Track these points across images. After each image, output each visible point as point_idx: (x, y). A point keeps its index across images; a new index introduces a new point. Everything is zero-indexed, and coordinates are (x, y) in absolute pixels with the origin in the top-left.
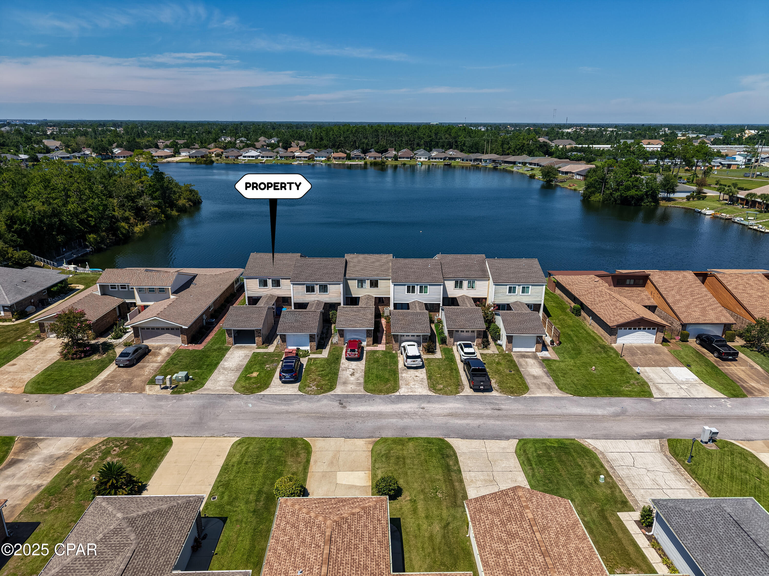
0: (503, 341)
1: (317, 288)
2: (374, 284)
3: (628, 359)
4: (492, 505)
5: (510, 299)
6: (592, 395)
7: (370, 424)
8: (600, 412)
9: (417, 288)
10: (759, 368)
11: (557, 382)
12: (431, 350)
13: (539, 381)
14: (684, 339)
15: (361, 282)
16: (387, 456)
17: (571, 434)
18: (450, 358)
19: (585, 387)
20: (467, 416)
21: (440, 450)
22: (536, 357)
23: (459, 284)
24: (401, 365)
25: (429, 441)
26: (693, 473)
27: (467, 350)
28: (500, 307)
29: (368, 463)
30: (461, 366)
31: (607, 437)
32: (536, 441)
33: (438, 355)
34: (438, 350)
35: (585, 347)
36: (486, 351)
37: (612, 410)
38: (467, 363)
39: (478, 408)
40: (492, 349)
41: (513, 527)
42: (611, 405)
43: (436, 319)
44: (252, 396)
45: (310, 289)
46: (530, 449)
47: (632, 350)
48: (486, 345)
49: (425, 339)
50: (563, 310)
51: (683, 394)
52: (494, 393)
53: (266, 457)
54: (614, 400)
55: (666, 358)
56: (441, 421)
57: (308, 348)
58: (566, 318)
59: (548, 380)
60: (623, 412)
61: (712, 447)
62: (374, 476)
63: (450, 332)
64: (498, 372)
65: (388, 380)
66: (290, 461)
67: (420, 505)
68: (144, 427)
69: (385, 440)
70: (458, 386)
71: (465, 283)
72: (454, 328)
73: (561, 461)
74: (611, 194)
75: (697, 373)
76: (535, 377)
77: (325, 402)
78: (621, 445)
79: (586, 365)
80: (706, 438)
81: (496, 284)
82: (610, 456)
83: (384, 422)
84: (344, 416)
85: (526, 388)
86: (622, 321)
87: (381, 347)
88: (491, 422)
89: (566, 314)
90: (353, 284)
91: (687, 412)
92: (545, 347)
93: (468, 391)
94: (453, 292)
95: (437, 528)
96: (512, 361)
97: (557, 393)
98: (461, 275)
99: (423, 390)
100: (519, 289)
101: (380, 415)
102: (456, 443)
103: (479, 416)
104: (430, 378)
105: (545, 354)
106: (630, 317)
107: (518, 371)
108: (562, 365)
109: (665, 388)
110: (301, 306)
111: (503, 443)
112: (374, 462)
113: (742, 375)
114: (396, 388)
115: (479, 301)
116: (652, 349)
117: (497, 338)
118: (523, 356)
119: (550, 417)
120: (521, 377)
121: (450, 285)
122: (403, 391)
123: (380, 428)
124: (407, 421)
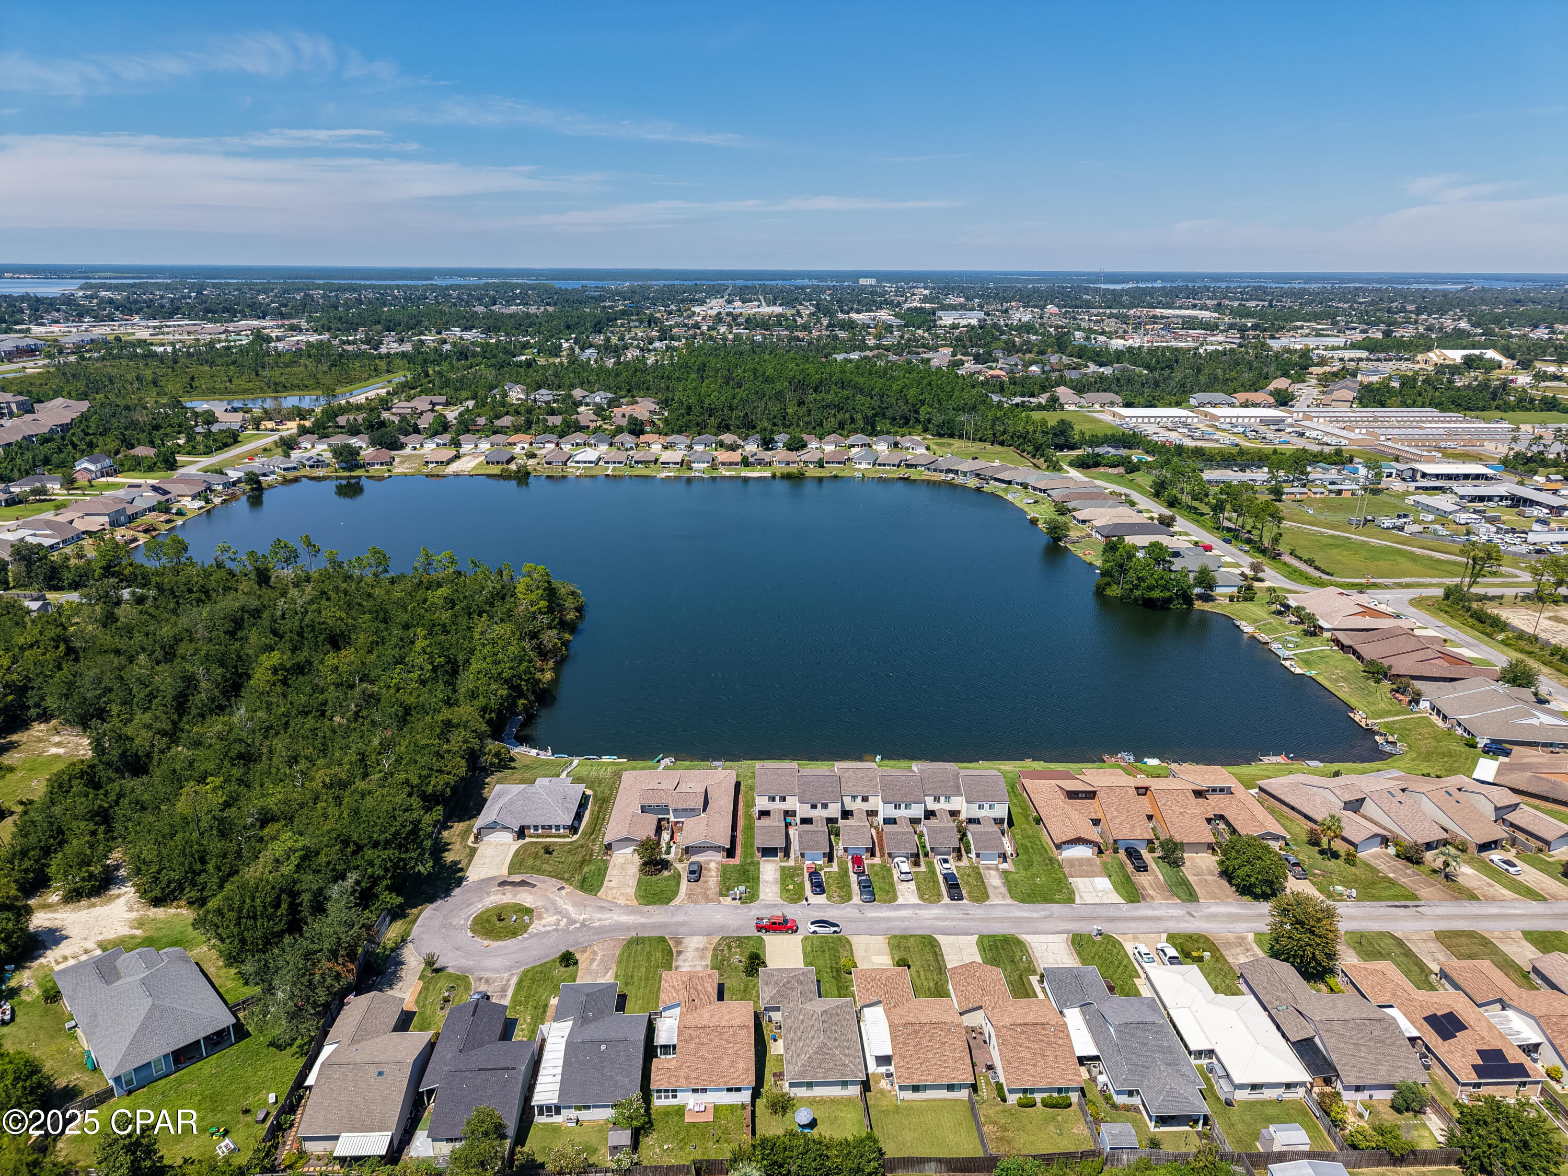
0: (973, 855)
1: (819, 806)
2: (865, 799)
3: (1066, 870)
4: (960, 971)
5: (979, 814)
6: (1033, 902)
7: (883, 926)
8: (1035, 915)
9: (903, 806)
10: (1161, 878)
11: (1010, 891)
12: (917, 864)
13: (997, 891)
14: (1116, 851)
15: (854, 798)
16: (899, 947)
17: (1013, 931)
18: (933, 872)
19: (1029, 896)
20: (946, 919)
21: (930, 943)
22: (997, 869)
23: (937, 799)
24: (896, 878)
25: (923, 937)
26: (1079, 954)
27: (945, 865)
28: (971, 821)
29: (888, 951)
30: (941, 878)
31: (1035, 933)
32: (989, 936)
33: (923, 868)
34: (922, 863)
35: (1036, 858)
36: (959, 864)
37: (1044, 913)
38: (946, 877)
39: (954, 913)
40: (965, 862)
41: (969, 980)
42: (1044, 910)
43: (918, 830)
44: (797, 905)
45: (814, 807)
46: (986, 941)
47: (1071, 862)
48: (959, 858)
49: (912, 855)
50: (1027, 817)
51: (1097, 901)
52: (964, 901)
53: (826, 948)
54: (1048, 905)
55: (1096, 869)
56: (929, 923)
57: (821, 862)
58: (1027, 827)
59: (1004, 890)
60: (1050, 916)
61: (1099, 938)
62: (893, 959)
63: (932, 849)
64: (968, 883)
65: (888, 892)
66: (841, 950)
67: (922, 974)
68: (738, 929)
69: (896, 936)
70: (940, 895)
71: (942, 799)
72: (934, 846)
73: (1003, 949)
74: (1131, 590)
75: (1114, 884)
76: (995, 888)
77: (848, 909)
78: (1043, 938)
79: (1034, 876)
80: (1095, 933)
81: (968, 802)
82: (1033, 945)
83: (892, 924)
84: (865, 920)
85: (987, 897)
86: (1065, 839)
87: (877, 860)
88: (962, 923)
89: (1029, 823)
90: (847, 800)
91: (1094, 915)
92: (1005, 860)
93: (946, 900)
94: (931, 805)
95: (932, 984)
96: (979, 873)
97: (1009, 901)
98: (938, 792)
99: (915, 900)
100: (987, 806)
101: (888, 919)
102: (941, 939)
103: (954, 919)
104: (918, 889)
105: (1005, 866)
106: (1072, 835)
107: (983, 882)
108: (1016, 876)
109: (1084, 895)
110: (806, 821)
111: (969, 938)
112: (891, 950)
113: (1146, 884)
114: (895, 898)
115: (954, 814)
116: (1088, 860)
117: (968, 851)
118: (988, 868)
119: (1001, 920)
120: (985, 888)
121: (929, 800)
122: (900, 901)
123: (890, 928)
124: (906, 924)
